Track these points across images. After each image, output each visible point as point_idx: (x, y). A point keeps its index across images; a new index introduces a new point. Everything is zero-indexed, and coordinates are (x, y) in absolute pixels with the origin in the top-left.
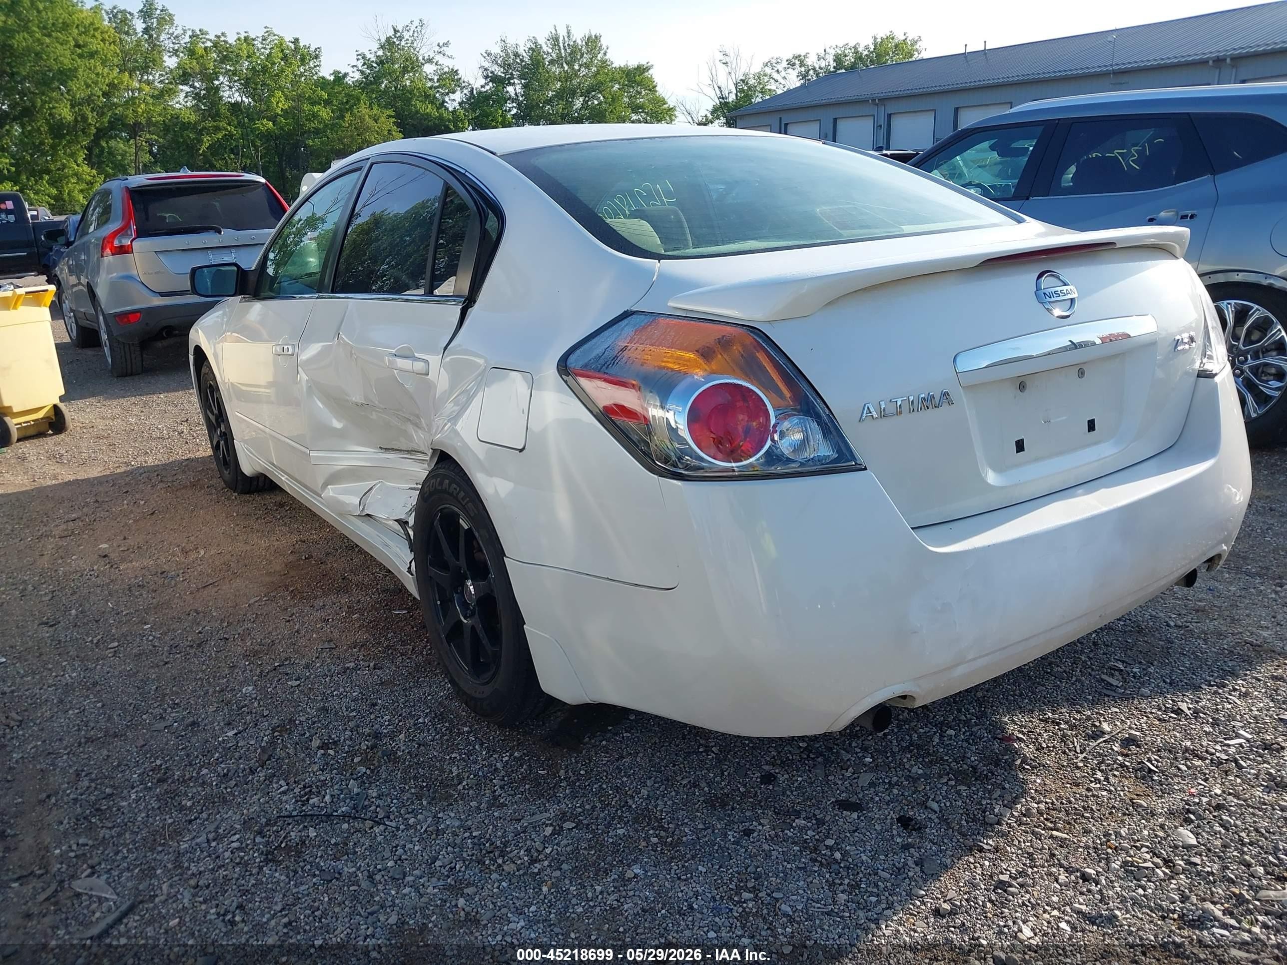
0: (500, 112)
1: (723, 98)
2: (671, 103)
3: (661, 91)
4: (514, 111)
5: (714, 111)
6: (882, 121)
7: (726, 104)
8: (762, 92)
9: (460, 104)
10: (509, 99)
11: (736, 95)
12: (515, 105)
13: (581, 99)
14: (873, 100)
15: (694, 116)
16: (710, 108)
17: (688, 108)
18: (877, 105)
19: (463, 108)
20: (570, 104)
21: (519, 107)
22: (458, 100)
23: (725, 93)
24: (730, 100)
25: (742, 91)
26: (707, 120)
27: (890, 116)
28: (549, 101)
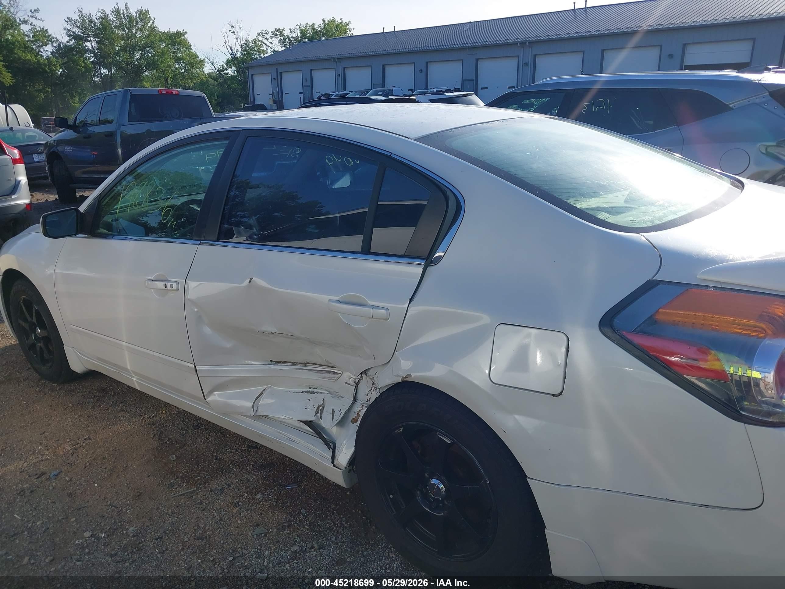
0: (82, 59)
1: (233, 55)
2: (201, 57)
3: (194, 49)
4: (92, 59)
5: (228, 62)
6: (340, 72)
7: (236, 58)
8: (258, 52)
9: (52, 53)
10: (88, 51)
11: (241, 53)
12: (92, 55)
13: (140, 52)
14: (334, 59)
15: (216, 65)
16: (225, 61)
17: (211, 60)
18: (336, 62)
19: (54, 56)
20: (132, 56)
21: (96, 55)
22: (50, 50)
23: (235, 51)
24: (238, 55)
25: (245, 50)
26: (223, 68)
27: (344, 69)
28: (117, 53)
